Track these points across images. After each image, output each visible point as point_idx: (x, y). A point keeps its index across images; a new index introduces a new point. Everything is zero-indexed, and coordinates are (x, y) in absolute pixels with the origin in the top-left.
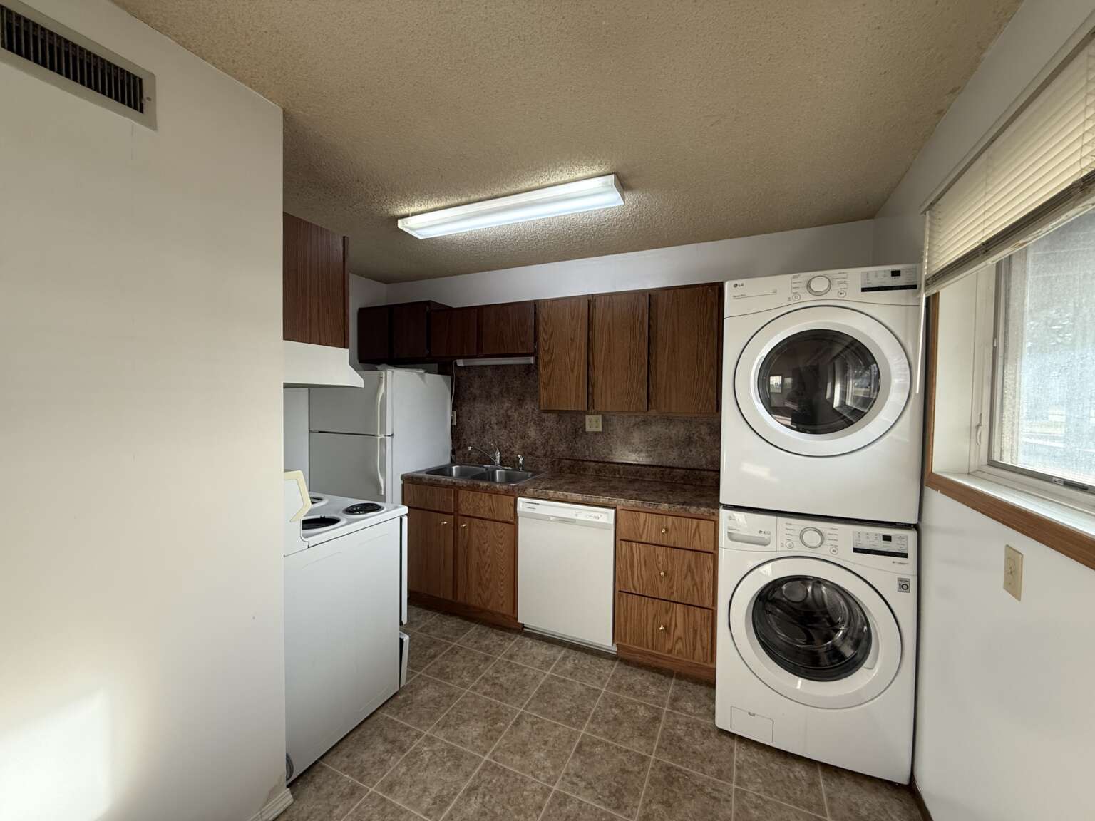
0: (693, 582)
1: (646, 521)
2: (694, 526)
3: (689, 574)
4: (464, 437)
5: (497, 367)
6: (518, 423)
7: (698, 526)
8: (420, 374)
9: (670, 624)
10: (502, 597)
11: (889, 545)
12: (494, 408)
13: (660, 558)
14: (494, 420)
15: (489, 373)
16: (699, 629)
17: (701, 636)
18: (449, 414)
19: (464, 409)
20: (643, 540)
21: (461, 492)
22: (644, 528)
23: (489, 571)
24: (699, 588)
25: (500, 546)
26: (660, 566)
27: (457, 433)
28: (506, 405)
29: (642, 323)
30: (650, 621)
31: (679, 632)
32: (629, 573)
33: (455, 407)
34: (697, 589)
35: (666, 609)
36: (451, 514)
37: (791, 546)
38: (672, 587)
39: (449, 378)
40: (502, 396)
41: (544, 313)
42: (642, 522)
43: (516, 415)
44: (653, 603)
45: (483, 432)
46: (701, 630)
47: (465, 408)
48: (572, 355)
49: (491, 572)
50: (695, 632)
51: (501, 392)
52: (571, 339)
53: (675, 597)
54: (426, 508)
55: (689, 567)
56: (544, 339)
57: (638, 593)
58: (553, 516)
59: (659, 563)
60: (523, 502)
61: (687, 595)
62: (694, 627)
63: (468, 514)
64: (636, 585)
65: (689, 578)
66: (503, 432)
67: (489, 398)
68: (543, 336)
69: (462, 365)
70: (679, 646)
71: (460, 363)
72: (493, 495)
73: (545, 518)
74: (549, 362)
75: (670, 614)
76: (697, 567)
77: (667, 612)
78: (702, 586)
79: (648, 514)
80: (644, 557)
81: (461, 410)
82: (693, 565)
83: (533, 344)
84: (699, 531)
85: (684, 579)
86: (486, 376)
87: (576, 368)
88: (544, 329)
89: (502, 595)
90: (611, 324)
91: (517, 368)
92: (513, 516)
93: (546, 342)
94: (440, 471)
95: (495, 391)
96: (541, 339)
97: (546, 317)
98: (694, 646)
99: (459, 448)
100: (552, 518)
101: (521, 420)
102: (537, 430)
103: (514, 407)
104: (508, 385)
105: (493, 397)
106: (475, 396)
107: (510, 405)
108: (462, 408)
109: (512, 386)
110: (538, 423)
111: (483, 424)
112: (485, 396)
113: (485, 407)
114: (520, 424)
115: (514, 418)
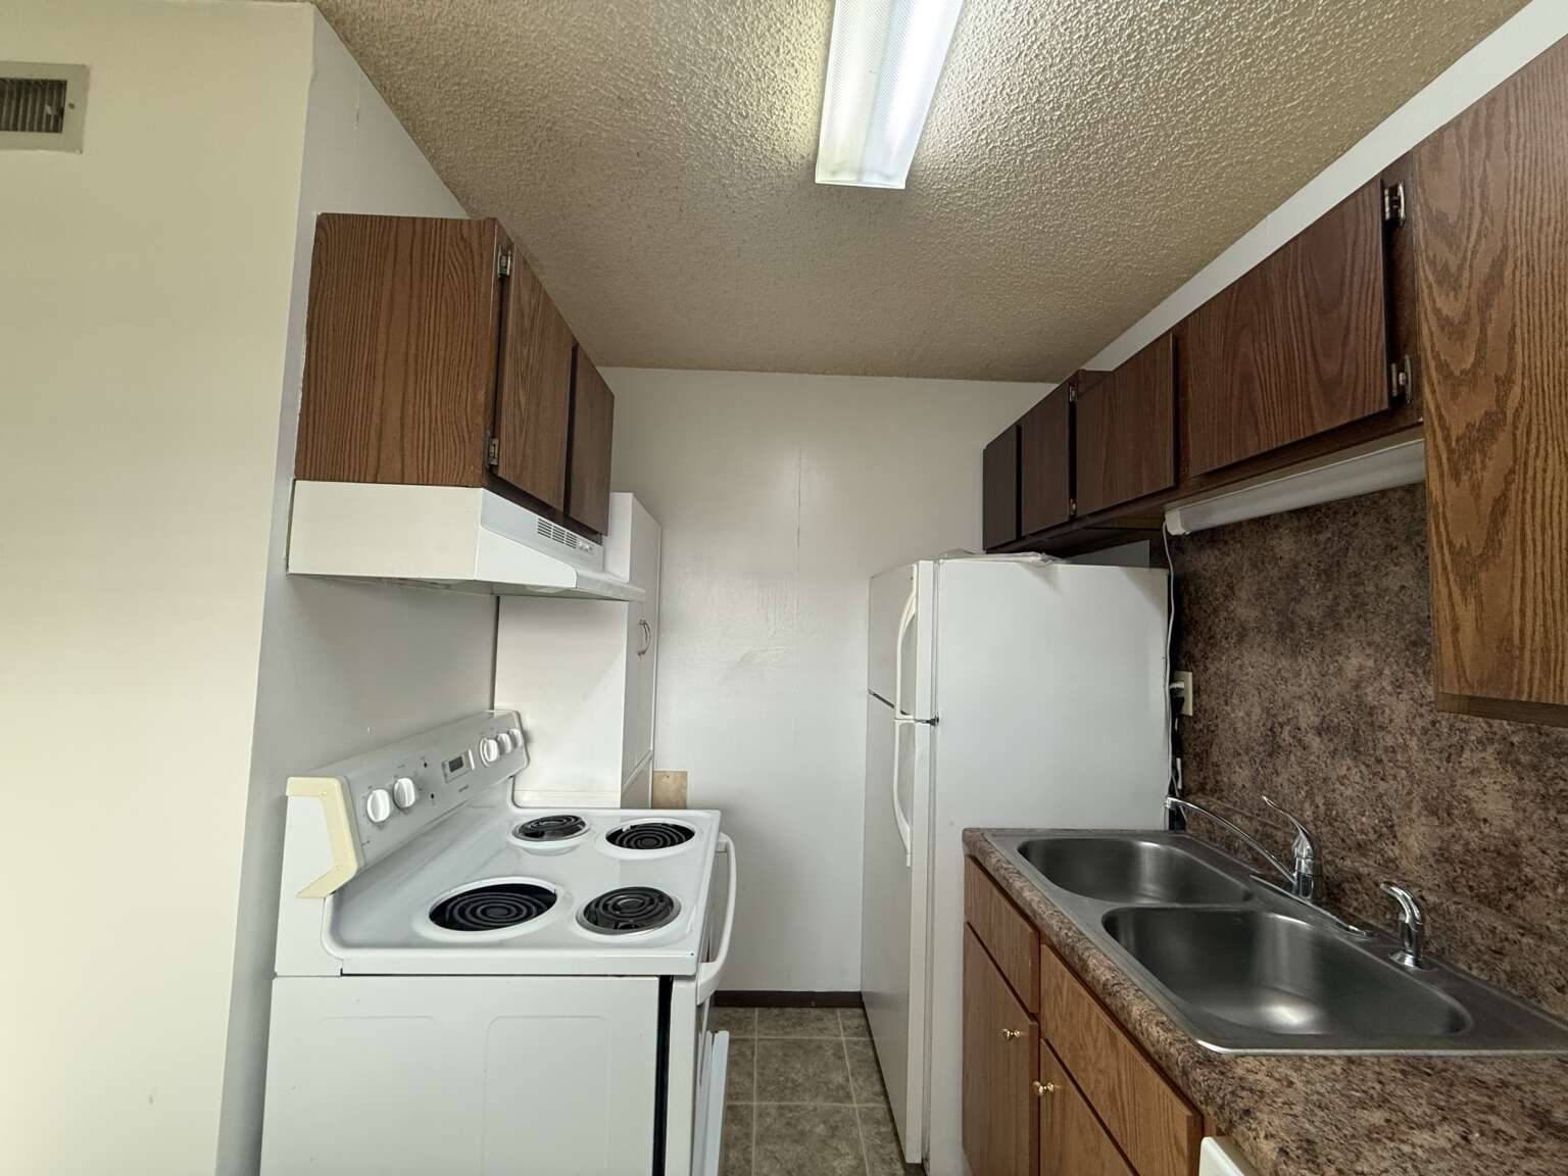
5: (1309, 516)
6: (1413, 743)
12: (1308, 667)
14: (1308, 716)
19: (1212, 669)
28: (1355, 662)
33: (1188, 660)
40: (1338, 627)
43: (1402, 707)
45: (1271, 756)
51: (1331, 612)
63: (1059, 1055)
66: (1345, 764)
67: (1290, 635)
81: (1206, 669)
86: (1276, 559)
95: (1311, 608)
96: (1431, 327)
101: (1425, 731)
102: (1522, 793)
103: (1387, 672)
104: (1356, 584)
105: (1303, 631)
106: (1244, 629)
107: (1370, 663)
108: (1208, 662)
109: (1377, 586)
110: (1525, 759)
111: (1269, 725)
112: (1275, 627)
113: (1276, 664)
114: (1422, 749)
115: (1391, 721)
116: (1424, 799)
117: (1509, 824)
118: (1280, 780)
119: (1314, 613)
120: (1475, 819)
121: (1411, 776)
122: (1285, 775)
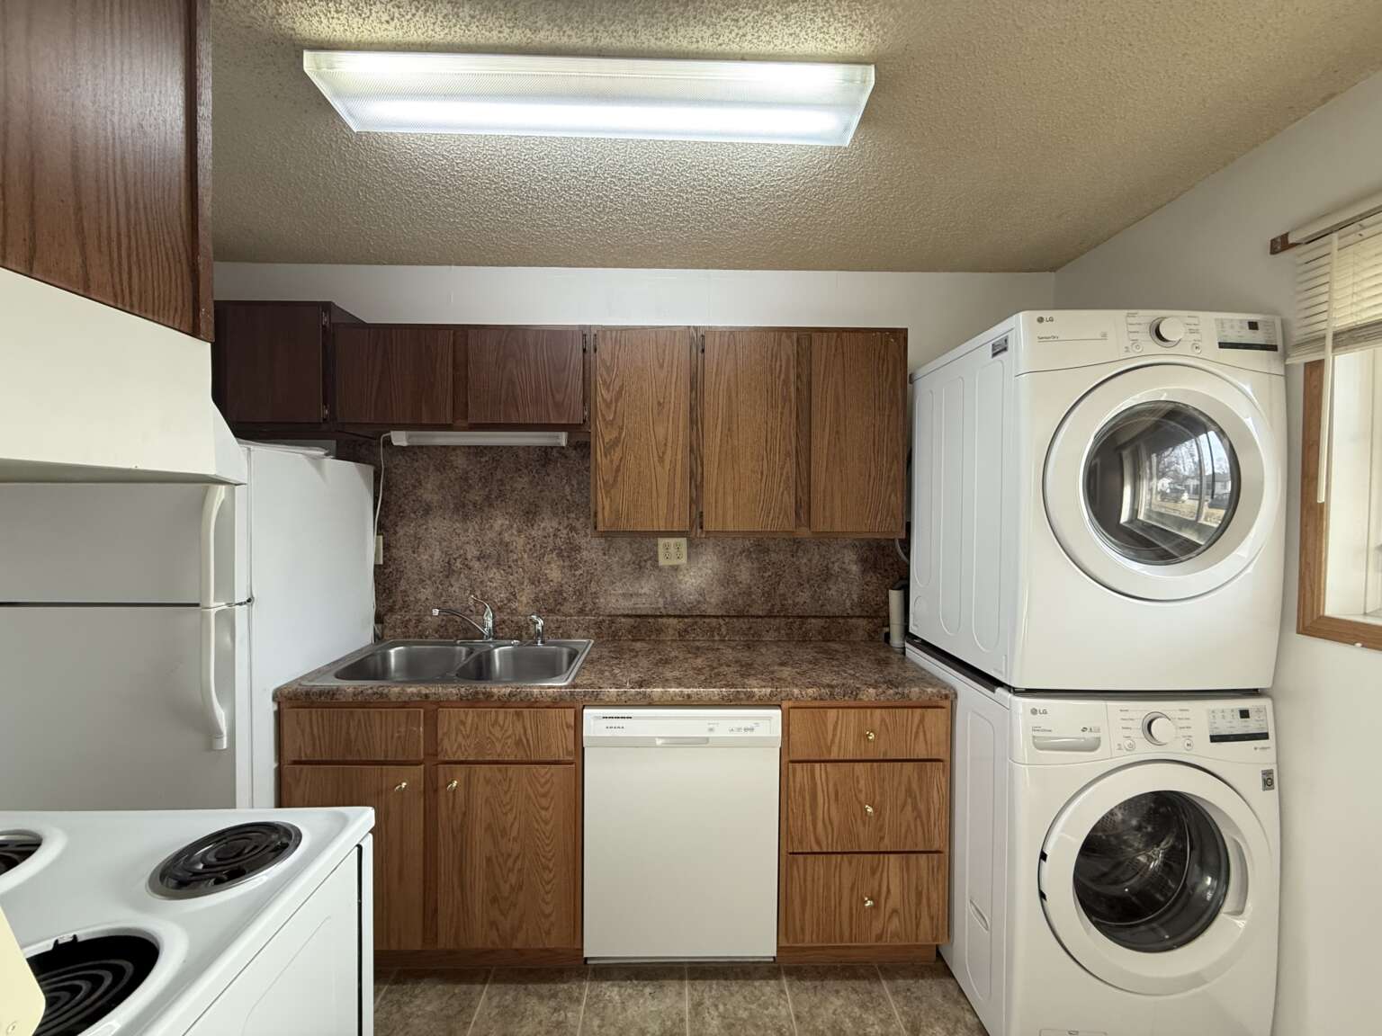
0: (915, 813)
1: (837, 722)
2: (916, 721)
3: (909, 800)
4: (403, 585)
5: (479, 451)
6: (526, 556)
7: (922, 721)
8: (314, 459)
9: (880, 891)
10: (550, 915)
11: (1246, 724)
12: (473, 526)
13: (862, 782)
14: (472, 551)
15: (460, 461)
16: (925, 891)
17: (928, 899)
18: (370, 545)
19: (401, 533)
20: (834, 756)
21: (443, 713)
22: (834, 735)
23: (517, 867)
24: (925, 821)
25: (543, 813)
26: (862, 797)
27: (386, 578)
28: (500, 522)
29: (786, 382)
30: (846, 892)
31: (895, 900)
32: (809, 818)
33: (381, 528)
34: (922, 822)
35: (872, 868)
36: (417, 763)
37: (1131, 748)
38: (881, 828)
39: (370, 469)
40: (491, 505)
41: (605, 351)
42: (830, 727)
43: (521, 541)
44: (850, 863)
45: (447, 577)
46: (928, 889)
47: (405, 531)
48: (661, 431)
49: (520, 871)
50: (919, 894)
51: (488, 497)
52: (659, 404)
53: (887, 844)
54: (349, 758)
55: (909, 791)
56: (604, 400)
57: (825, 850)
58: (659, 737)
59: (861, 791)
60: (597, 718)
61: (906, 838)
62: (917, 888)
63: (462, 758)
64: (823, 838)
65: (909, 808)
66: (493, 573)
67: (462, 510)
68: (602, 394)
69: (405, 444)
70: (895, 924)
71: (400, 438)
72: (526, 711)
73: (646, 743)
74: (616, 441)
75: (878, 874)
76: (921, 789)
77: (873, 873)
78: (929, 821)
79: (840, 710)
80: (835, 785)
81: (396, 533)
82: (915, 786)
83: (581, 406)
84: (923, 727)
85: (902, 810)
86: (453, 468)
87: (669, 452)
88: (605, 382)
89: (547, 911)
90: (732, 379)
91: (521, 454)
92: (571, 747)
93: (608, 406)
94: (357, 668)
95: (476, 495)
96: (599, 399)
97: (607, 357)
98: (918, 919)
99: (391, 610)
100: (659, 742)
101: (530, 550)
102: (564, 567)
103: (515, 526)
104: (502, 485)
105: (471, 507)
106: (429, 506)
107: (507, 522)
108: (397, 529)
109: (511, 487)
110: (565, 554)
111: (447, 560)
112: (452, 506)
113: (452, 526)
114: (529, 557)
115: (516, 547)
116: (529, 579)
117: (560, 579)
118: (453, 589)
119: (477, 498)
120: (548, 581)
121: (524, 571)
122: (456, 585)
